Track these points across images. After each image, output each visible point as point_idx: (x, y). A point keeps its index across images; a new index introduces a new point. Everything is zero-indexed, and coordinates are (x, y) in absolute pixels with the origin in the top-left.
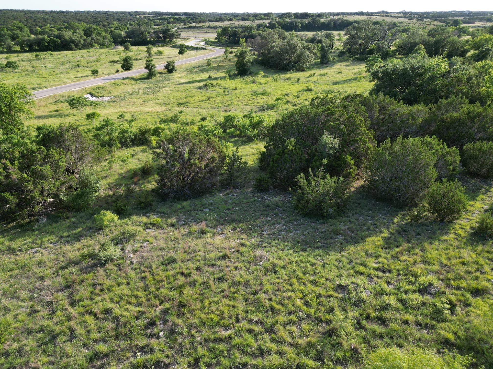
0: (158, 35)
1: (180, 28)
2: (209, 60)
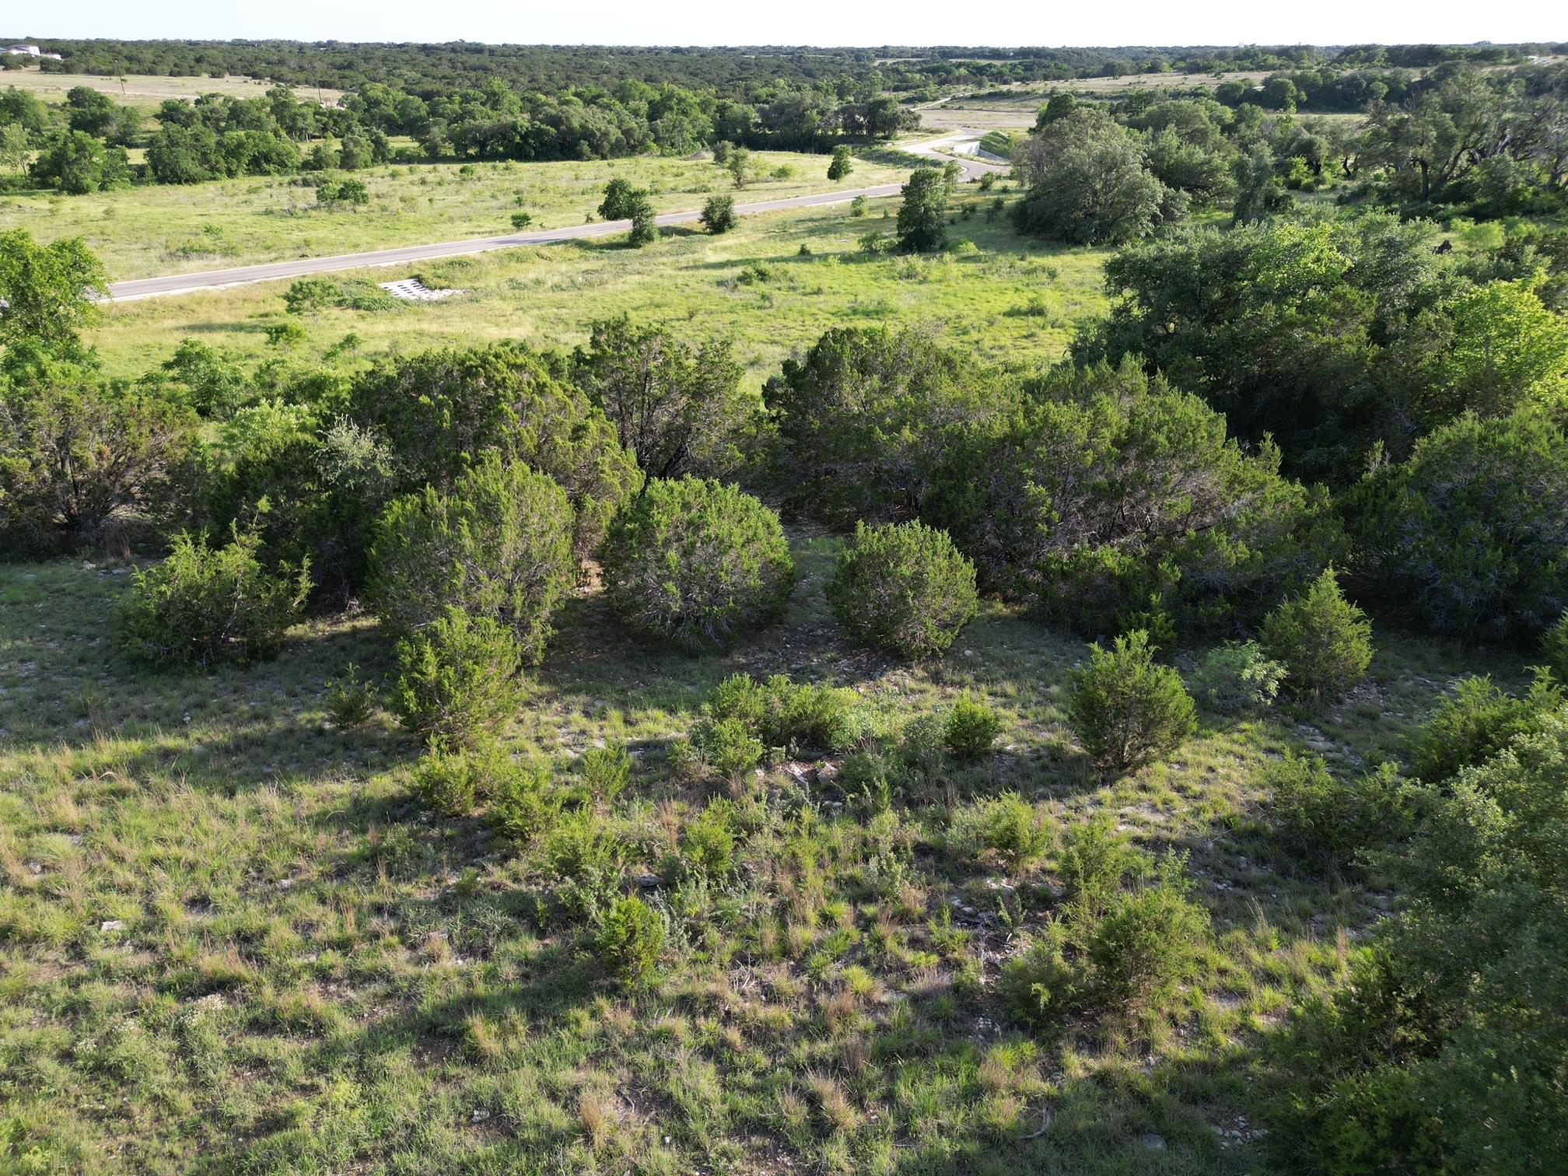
0: (854, 120)
1: (959, 99)
2: (859, 200)
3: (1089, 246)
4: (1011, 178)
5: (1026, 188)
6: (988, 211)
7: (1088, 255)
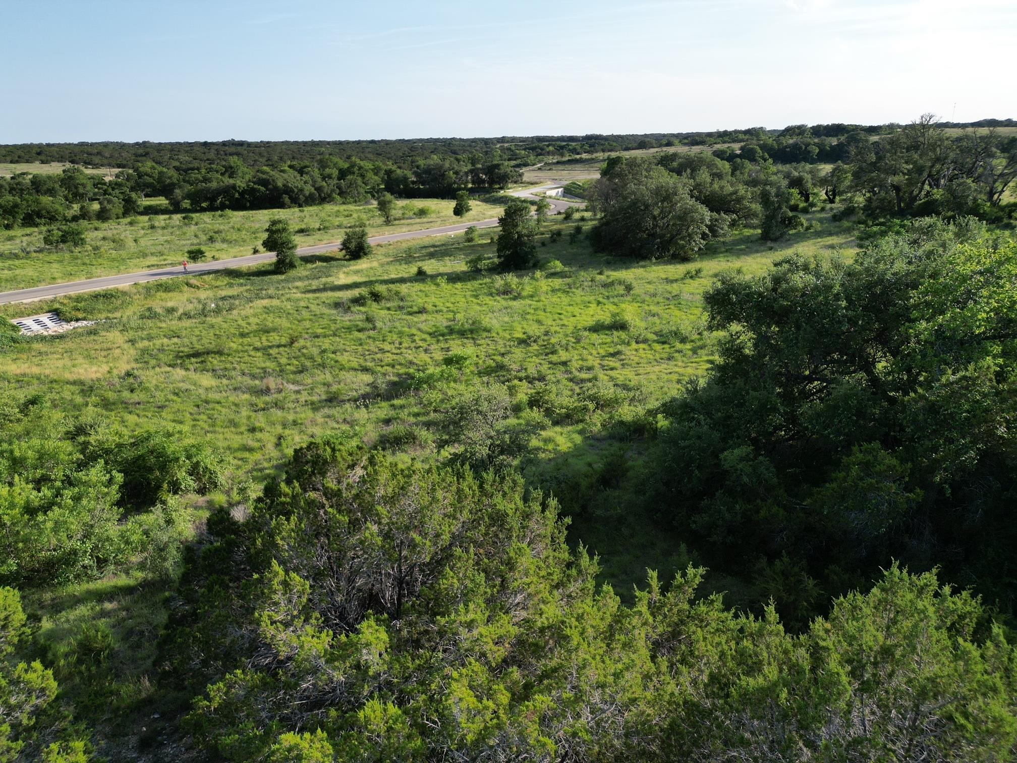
0: (479, 178)
1: (549, 164)
2: (471, 230)
3: (654, 260)
4: (586, 210)
5: (598, 216)
6: (571, 235)
7: (654, 268)
